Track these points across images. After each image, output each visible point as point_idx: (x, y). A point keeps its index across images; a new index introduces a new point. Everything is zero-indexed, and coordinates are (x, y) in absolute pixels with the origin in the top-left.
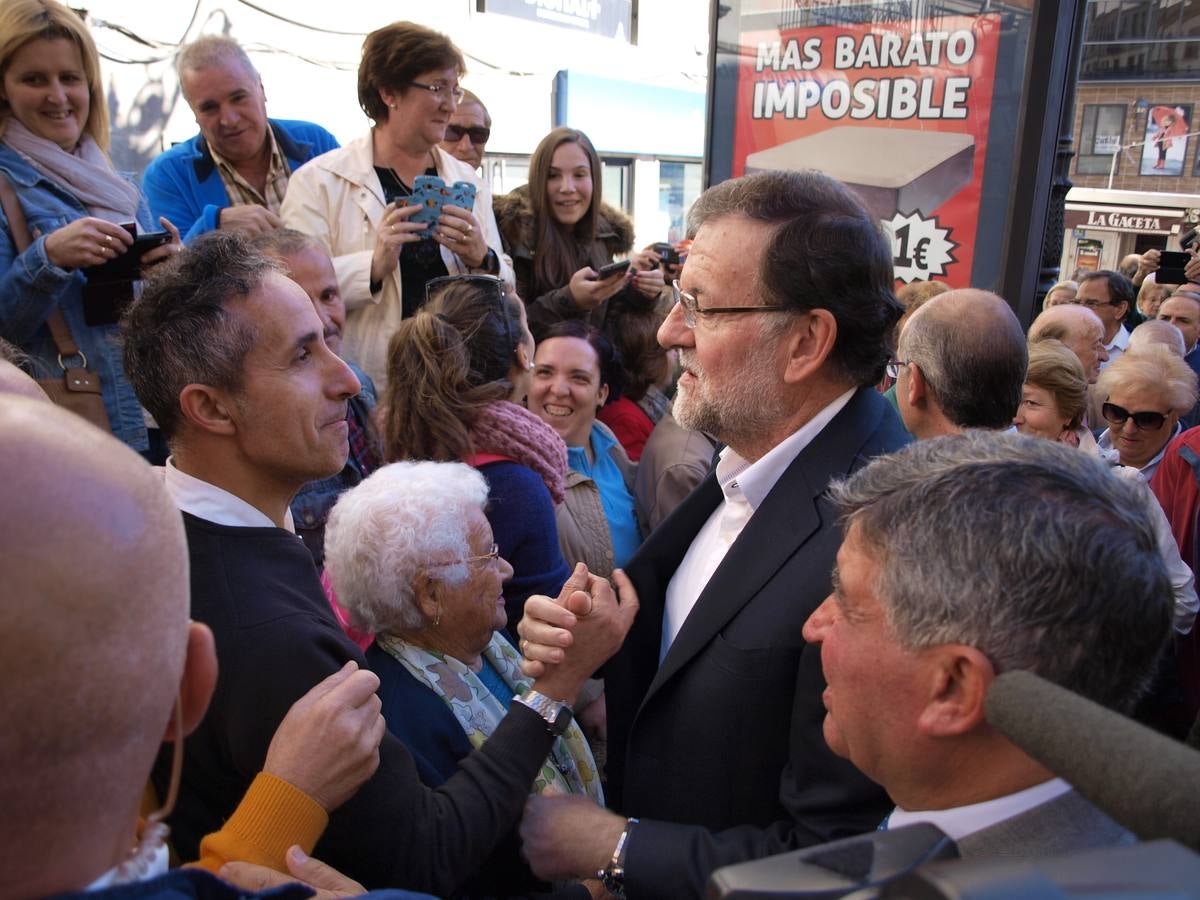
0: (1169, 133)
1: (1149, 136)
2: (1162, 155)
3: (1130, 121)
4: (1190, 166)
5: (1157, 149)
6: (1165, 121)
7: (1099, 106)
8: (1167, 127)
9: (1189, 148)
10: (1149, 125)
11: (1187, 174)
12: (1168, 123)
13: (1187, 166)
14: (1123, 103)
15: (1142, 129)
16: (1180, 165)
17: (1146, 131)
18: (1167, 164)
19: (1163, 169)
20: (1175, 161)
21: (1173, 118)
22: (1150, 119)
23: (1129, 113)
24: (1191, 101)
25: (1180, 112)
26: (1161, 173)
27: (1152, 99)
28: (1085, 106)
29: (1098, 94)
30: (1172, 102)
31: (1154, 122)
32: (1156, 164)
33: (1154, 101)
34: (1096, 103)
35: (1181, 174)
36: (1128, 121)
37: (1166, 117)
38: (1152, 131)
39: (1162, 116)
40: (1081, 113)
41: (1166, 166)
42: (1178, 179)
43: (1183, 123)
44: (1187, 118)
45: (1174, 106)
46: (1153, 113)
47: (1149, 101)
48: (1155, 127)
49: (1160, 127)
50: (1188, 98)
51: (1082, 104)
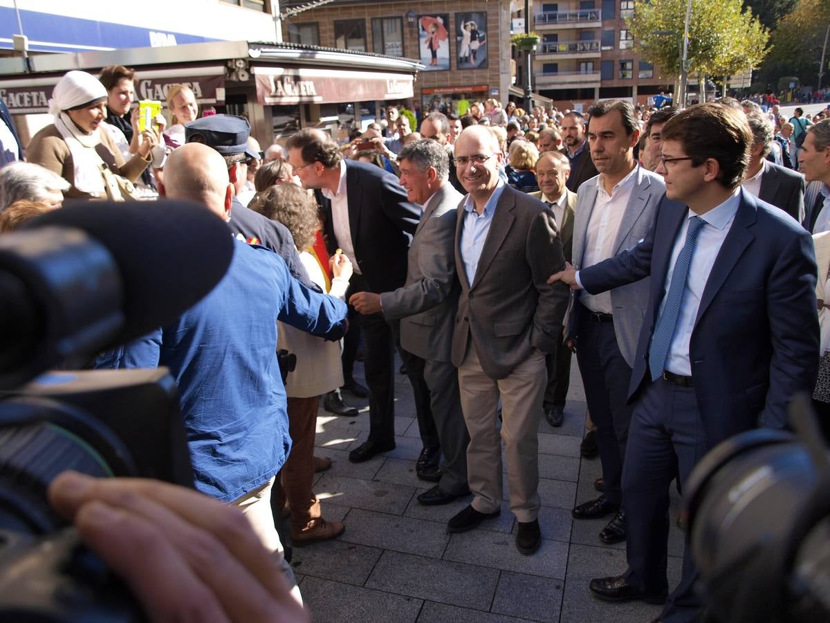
0: (436, 37)
1: (422, 40)
2: (434, 54)
3: (407, 30)
4: (454, 62)
5: (429, 51)
6: (431, 28)
7: (382, 19)
8: (433, 33)
9: (452, 48)
10: (421, 32)
11: (454, 68)
12: (433, 29)
13: (452, 62)
14: (399, 15)
15: (417, 36)
16: (447, 62)
17: (419, 36)
18: (439, 62)
19: (436, 65)
20: (443, 59)
21: (436, 25)
22: (420, 27)
23: (405, 23)
24: (446, 12)
25: (440, 20)
26: (435, 68)
27: (419, 11)
28: (373, 19)
29: (380, 9)
30: (434, 13)
31: (424, 29)
32: (430, 62)
33: (421, 13)
34: (380, 16)
35: (450, 69)
36: (405, 29)
37: (431, 25)
38: (424, 36)
39: (428, 24)
40: (370, 25)
41: (438, 63)
42: (448, 72)
43: (444, 29)
44: (446, 25)
45: (435, 16)
46: (422, 22)
47: (417, 13)
48: (425, 33)
49: (428, 33)
50: (444, 9)
51: (370, 18)
